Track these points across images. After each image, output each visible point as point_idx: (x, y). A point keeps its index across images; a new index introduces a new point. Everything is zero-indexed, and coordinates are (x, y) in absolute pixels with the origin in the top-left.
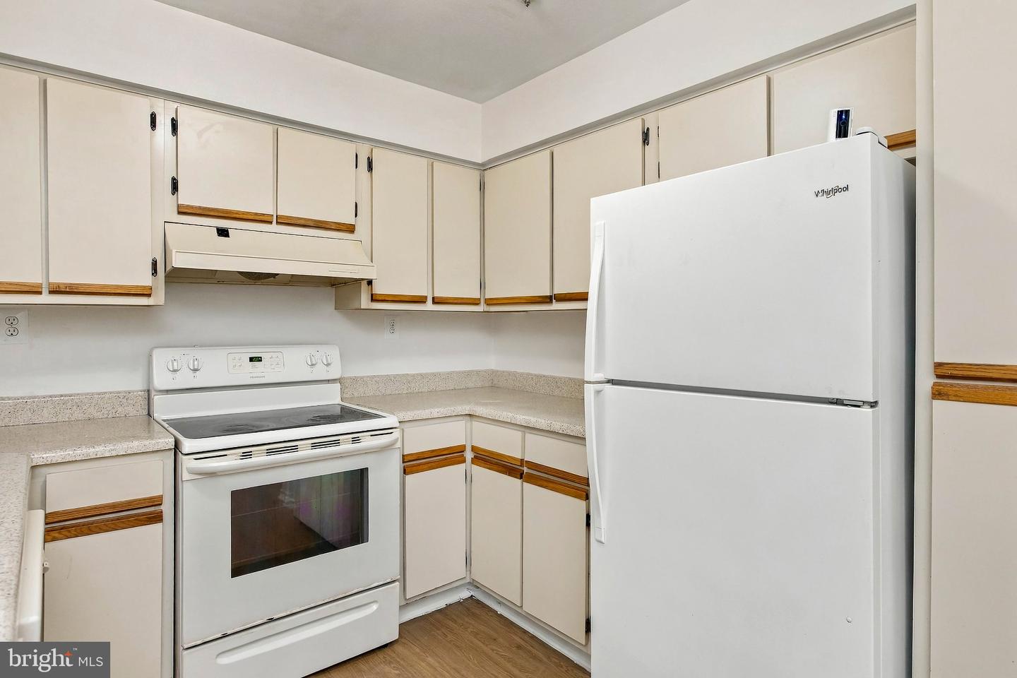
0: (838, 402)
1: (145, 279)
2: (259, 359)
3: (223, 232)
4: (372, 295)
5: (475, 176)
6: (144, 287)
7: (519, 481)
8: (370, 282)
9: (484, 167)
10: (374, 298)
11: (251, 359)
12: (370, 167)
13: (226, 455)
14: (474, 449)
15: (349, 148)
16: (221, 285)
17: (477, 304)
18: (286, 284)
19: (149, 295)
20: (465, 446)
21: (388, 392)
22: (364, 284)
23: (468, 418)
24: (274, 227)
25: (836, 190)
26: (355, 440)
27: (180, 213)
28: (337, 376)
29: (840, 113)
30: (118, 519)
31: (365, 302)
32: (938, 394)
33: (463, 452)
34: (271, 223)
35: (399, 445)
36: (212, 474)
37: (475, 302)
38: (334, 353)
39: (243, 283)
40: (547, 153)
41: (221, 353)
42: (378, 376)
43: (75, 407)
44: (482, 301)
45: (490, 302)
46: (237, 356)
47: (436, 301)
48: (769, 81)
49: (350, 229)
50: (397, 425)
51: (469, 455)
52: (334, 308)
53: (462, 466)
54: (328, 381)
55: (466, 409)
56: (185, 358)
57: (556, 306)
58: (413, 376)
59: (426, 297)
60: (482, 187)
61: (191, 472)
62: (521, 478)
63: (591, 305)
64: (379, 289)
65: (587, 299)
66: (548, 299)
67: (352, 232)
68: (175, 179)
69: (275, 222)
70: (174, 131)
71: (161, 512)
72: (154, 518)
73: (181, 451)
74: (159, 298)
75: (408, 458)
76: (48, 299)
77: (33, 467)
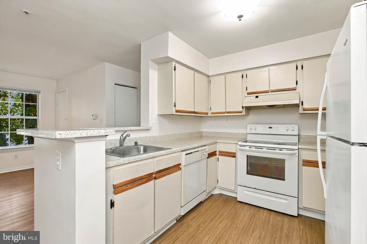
1: (241, 109)
2: (271, 128)
3: (257, 97)
4: (303, 108)
6: (241, 111)
10: (304, 110)
11: (269, 128)
12: (302, 68)
13: (246, 147)
18: (282, 108)
19: (242, 113)
22: (300, 105)
24: (270, 93)
26: (281, 150)
27: (248, 94)
28: (297, 134)
30: (229, 155)
31: (301, 111)
34: (269, 92)
36: (242, 150)
38: (296, 127)
39: (267, 108)
43: (235, 135)
46: (266, 127)
54: (294, 135)
56: (253, 126)
61: (239, 149)
64: (305, 106)
67: (295, 90)
68: (247, 87)
69: (270, 92)
70: (247, 77)
71: (235, 156)
72: (235, 157)
73: (238, 144)
74: (244, 113)
75: (305, 161)
76: (226, 114)
77: (217, 142)
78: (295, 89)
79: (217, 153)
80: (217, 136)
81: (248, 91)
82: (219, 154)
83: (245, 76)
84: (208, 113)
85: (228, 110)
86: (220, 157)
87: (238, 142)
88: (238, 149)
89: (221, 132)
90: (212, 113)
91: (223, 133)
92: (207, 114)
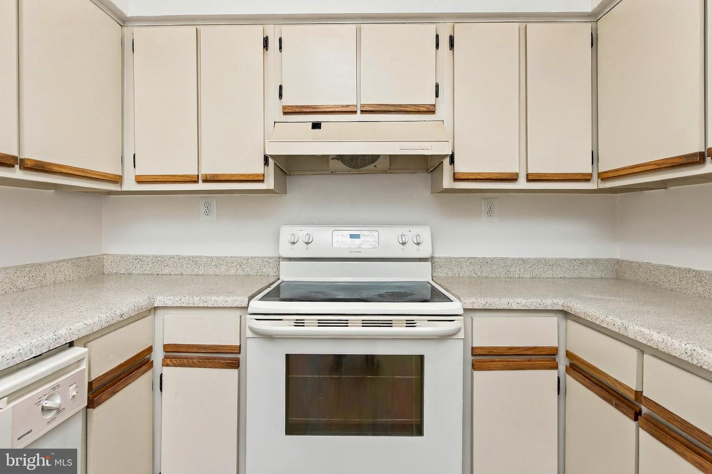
1: (257, 168)
2: (358, 237)
3: (316, 126)
4: (454, 173)
6: (258, 175)
7: (632, 424)
8: (452, 162)
9: (595, 16)
10: (456, 179)
11: (351, 237)
12: (452, 45)
13: (282, 320)
14: (569, 354)
16: (334, 176)
17: (588, 180)
18: (385, 172)
19: (262, 181)
20: (556, 349)
21: (484, 275)
22: (447, 163)
23: (560, 315)
24: (359, 116)
26: (410, 324)
27: (285, 113)
28: (427, 255)
30: (208, 359)
31: (447, 182)
33: (555, 355)
34: (355, 112)
35: (461, 335)
36: (269, 337)
37: (586, 178)
38: (425, 234)
42: (474, 258)
43: (238, 266)
44: (595, 176)
45: (604, 177)
46: (340, 233)
47: (531, 179)
50: (461, 312)
51: (563, 361)
52: (430, 192)
53: (553, 374)
54: (419, 259)
55: (559, 303)
56: (302, 233)
57: (710, 167)
58: (513, 260)
59: (517, 174)
60: (595, 41)
62: (636, 419)
64: (461, 167)
66: (697, 158)
67: (433, 112)
68: (281, 87)
69: (359, 112)
70: (280, 48)
71: (238, 360)
72: (235, 364)
73: (250, 310)
74: (269, 184)
75: (478, 351)
76: (201, 186)
77: (156, 308)
78: (431, 109)
79: (158, 356)
80: (166, 271)
81: (288, 100)
82: (166, 357)
83: (273, 44)
84: (121, 177)
85: (206, 170)
86: (172, 374)
87: (251, 298)
88: (249, 334)
89: (184, 258)
90: (140, 180)
91: (189, 258)
92: (117, 180)
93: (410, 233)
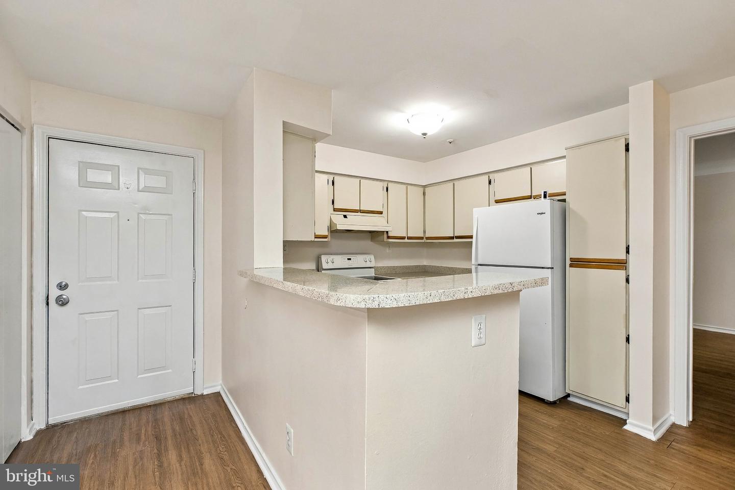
0: (543, 268)
1: (326, 233)
2: (350, 259)
3: (345, 217)
5: (422, 189)
6: (325, 235)
8: (387, 232)
9: (424, 187)
10: (389, 237)
11: (348, 259)
12: (387, 191)
15: (381, 184)
18: (356, 233)
19: (326, 238)
22: (385, 233)
24: (359, 214)
25: (542, 213)
27: (334, 211)
28: (373, 266)
29: (544, 192)
31: (386, 239)
32: (571, 266)
37: (422, 238)
38: (372, 257)
40: (452, 183)
41: (340, 257)
44: (424, 238)
45: (427, 238)
46: (344, 258)
47: (409, 238)
48: (531, 168)
49: (381, 213)
52: (370, 241)
56: (331, 258)
57: (455, 240)
59: (405, 237)
60: (424, 194)
63: (474, 240)
64: (390, 234)
65: (472, 238)
66: (452, 238)
68: (333, 201)
70: (333, 185)
74: (329, 239)
81: (335, 206)
93: (368, 257)
